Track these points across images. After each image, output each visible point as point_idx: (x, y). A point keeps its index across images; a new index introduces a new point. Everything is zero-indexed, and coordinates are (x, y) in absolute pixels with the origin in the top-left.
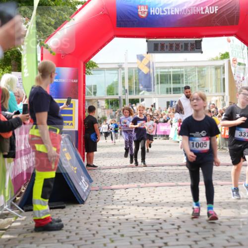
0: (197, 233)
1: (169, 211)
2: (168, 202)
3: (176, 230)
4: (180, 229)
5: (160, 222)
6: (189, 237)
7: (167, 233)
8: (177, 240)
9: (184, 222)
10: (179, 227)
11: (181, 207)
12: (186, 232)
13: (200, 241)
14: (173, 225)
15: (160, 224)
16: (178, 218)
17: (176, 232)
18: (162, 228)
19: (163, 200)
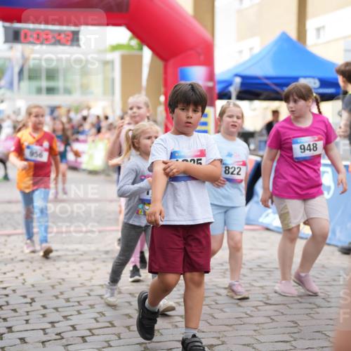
0: (56, 309)
1: (22, 274)
2: (22, 261)
3: (28, 305)
4: (33, 304)
5: (6, 293)
6: (44, 315)
7: (15, 311)
8: (27, 321)
9: (40, 292)
10: (33, 300)
11: (40, 268)
12: (42, 308)
13: (58, 322)
14: (25, 297)
15: (7, 295)
16: (33, 286)
17: (28, 308)
18: (8, 303)
19: (16, 257)
